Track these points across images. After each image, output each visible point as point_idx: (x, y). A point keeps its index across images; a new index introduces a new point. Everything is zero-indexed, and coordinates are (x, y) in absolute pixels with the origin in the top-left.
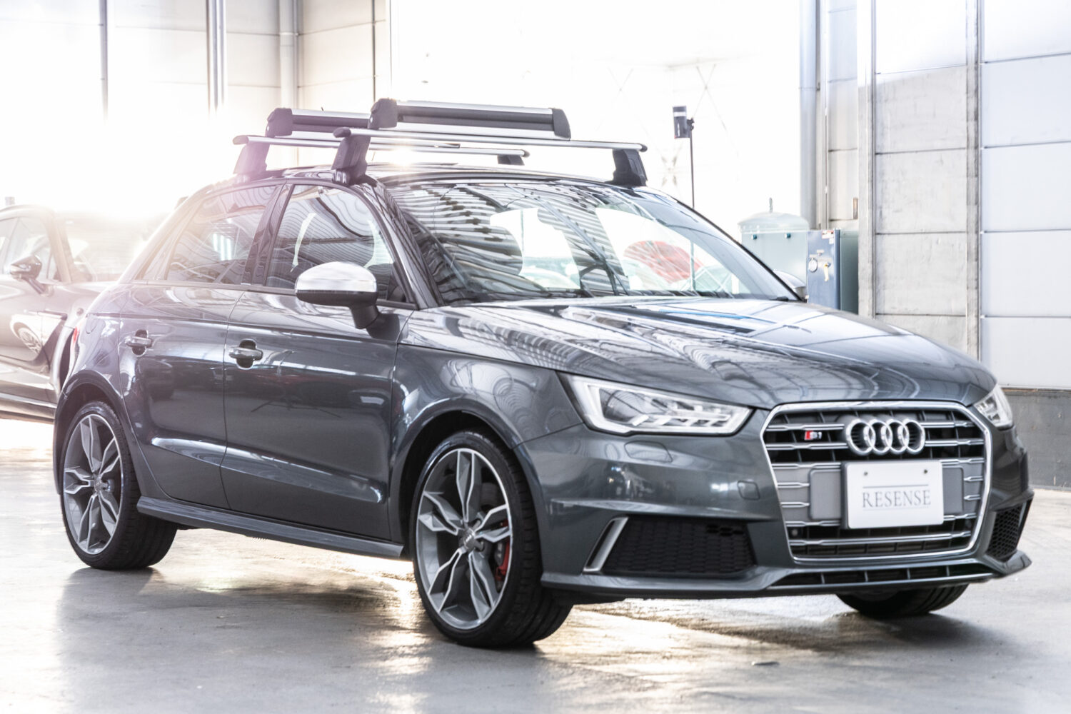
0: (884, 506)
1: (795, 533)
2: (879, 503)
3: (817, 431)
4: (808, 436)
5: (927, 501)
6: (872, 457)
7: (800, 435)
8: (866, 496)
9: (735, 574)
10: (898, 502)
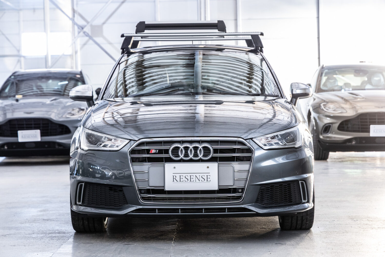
0: (184, 182)
1: (143, 192)
2: (182, 180)
3: (156, 150)
4: (152, 151)
5: (209, 180)
6: (181, 161)
7: (148, 151)
8: (175, 177)
9: (118, 208)
10: (192, 180)
